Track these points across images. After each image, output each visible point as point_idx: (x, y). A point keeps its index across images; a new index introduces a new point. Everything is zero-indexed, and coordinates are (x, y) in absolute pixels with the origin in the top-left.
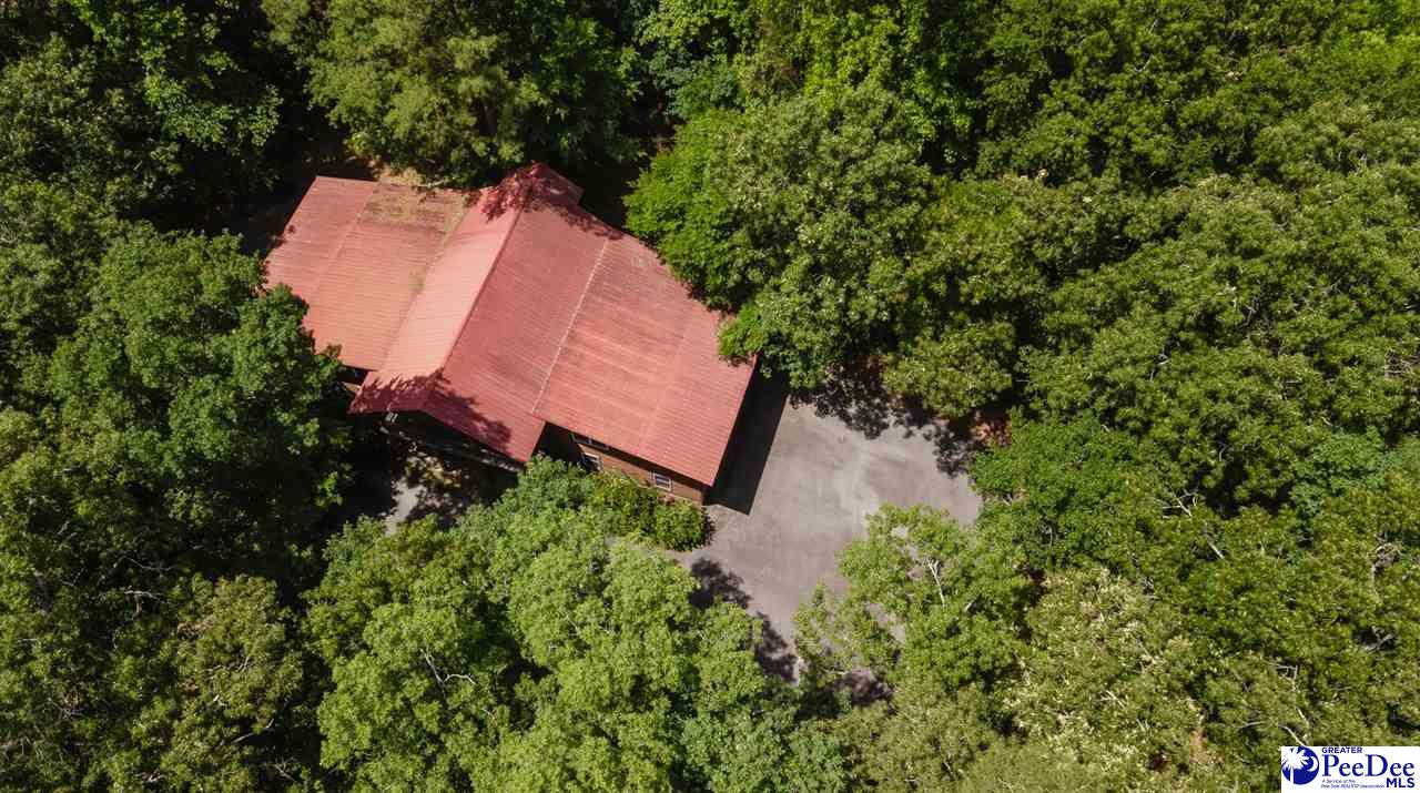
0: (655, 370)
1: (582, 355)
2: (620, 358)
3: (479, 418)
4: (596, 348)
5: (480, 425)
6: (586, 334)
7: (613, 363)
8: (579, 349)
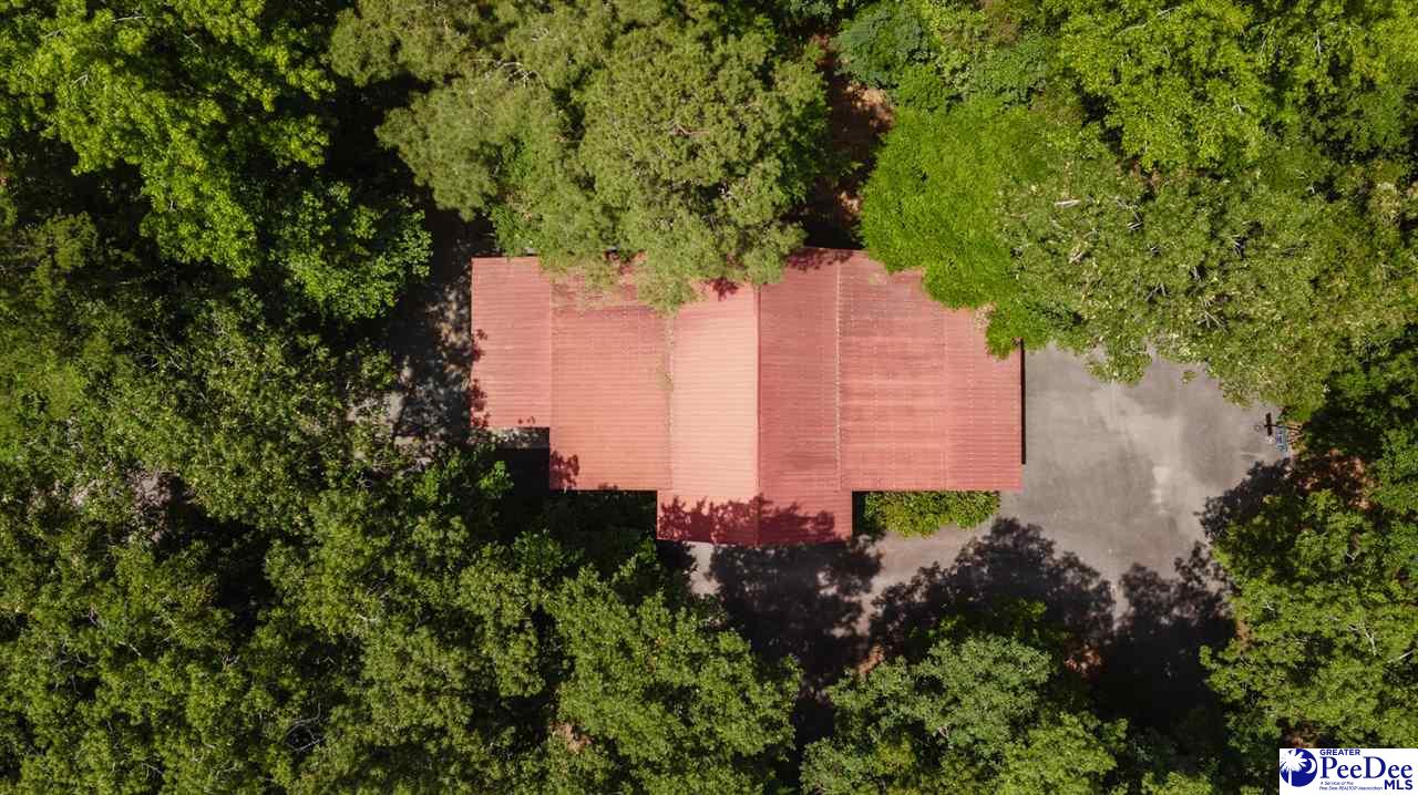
0: (932, 392)
1: (859, 409)
2: (896, 394)
3: (805, 519)
4: (869, 395)
5: (808, 526)
6: (855, 382)
7: (891, 403)
8: (856, 402)
